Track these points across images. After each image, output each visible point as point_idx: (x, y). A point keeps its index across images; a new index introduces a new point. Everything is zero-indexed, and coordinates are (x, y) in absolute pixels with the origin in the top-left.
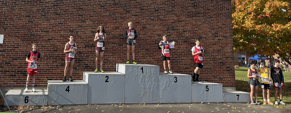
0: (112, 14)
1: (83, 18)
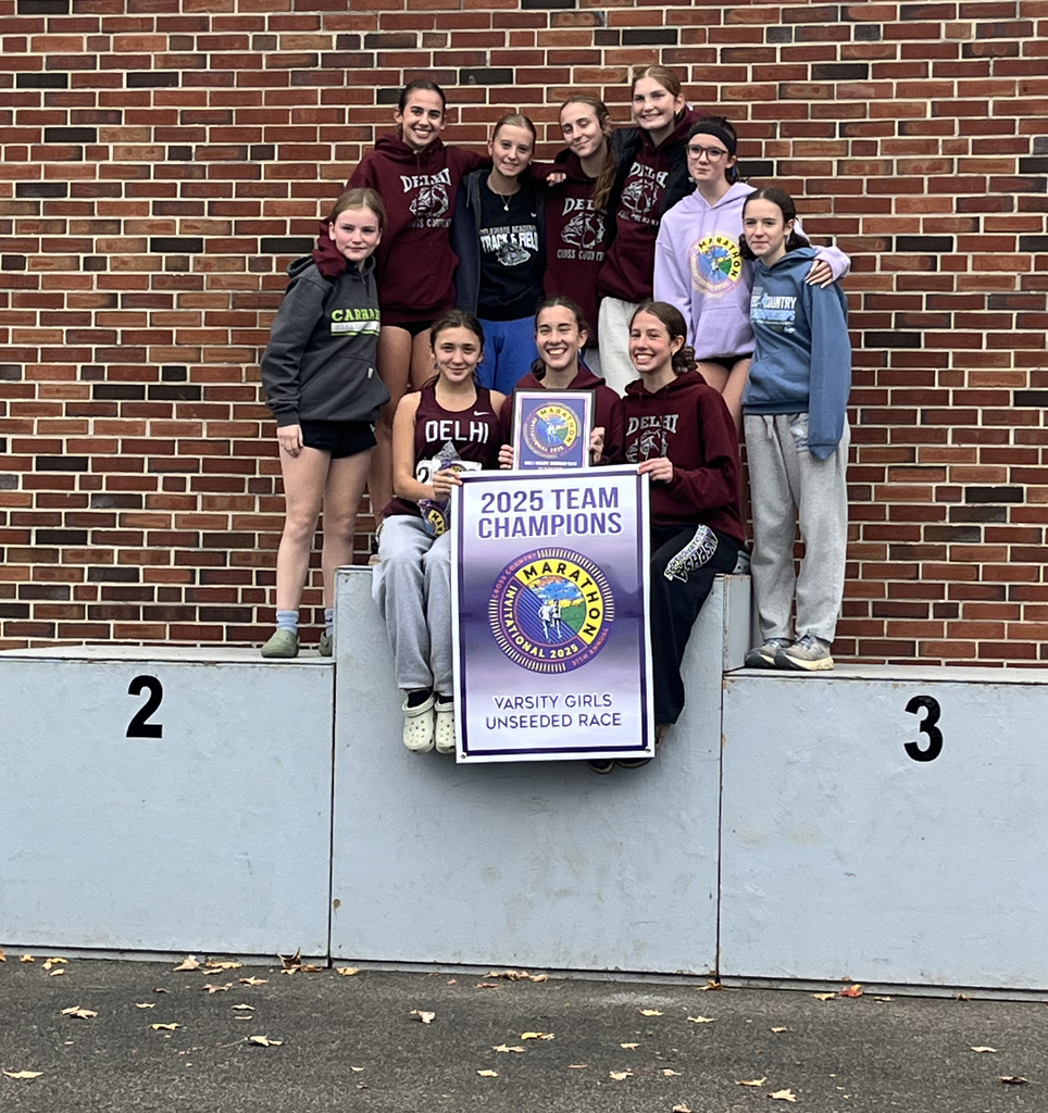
1: (71, 99)
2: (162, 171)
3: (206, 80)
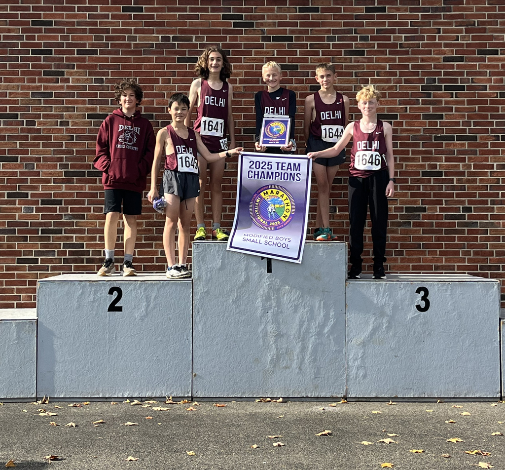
0: (174, 39)
1: (54, 59)
2: (91, 88)
3: (109, 53)
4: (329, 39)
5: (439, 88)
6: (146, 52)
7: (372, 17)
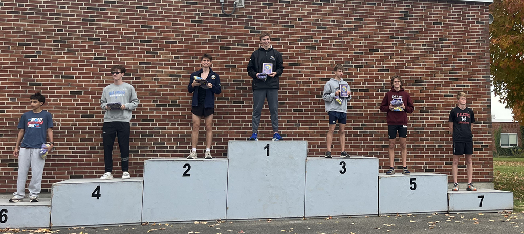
0: (219, 37)
1: (152, 46)
2: (172, 61)
3: (183, 43)
4: (299, 41)
5: (352, 66)
6: (203, 44)
7: (320, 31)
